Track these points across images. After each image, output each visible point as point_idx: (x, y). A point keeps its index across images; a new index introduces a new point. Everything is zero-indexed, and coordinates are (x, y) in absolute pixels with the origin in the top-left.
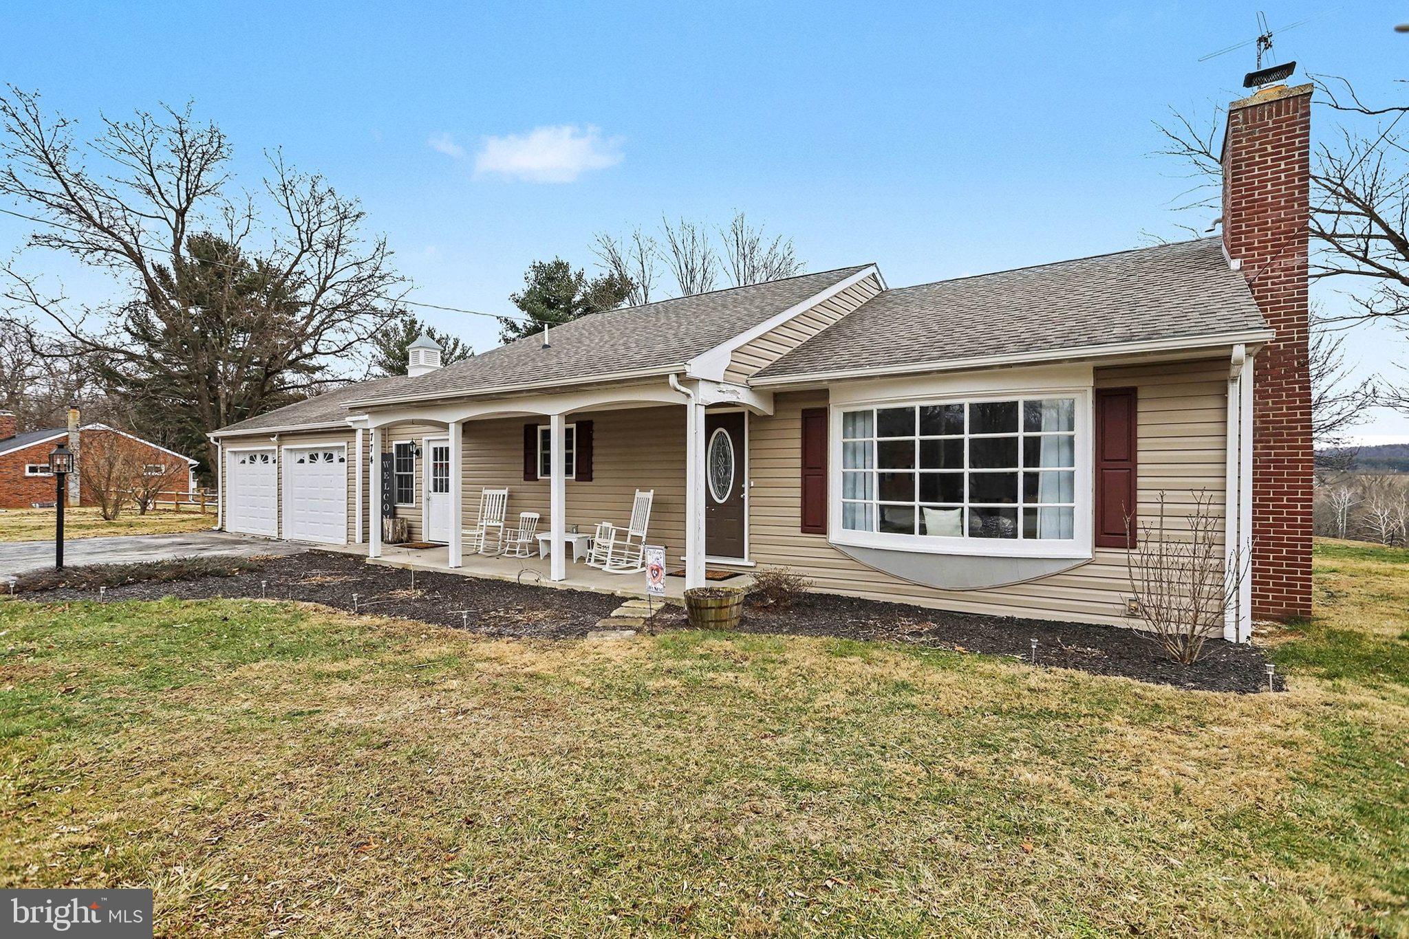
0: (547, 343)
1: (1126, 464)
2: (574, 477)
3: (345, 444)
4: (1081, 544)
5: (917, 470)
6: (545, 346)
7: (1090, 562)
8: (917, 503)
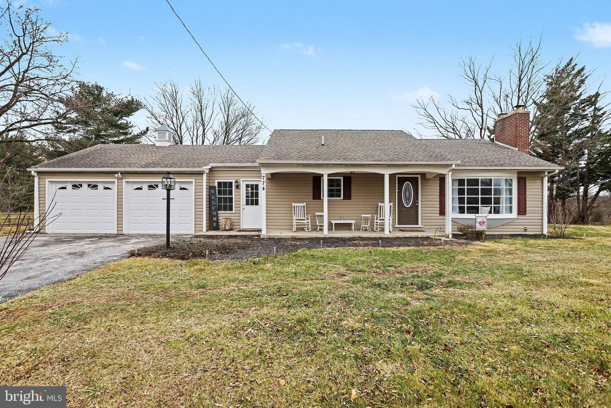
0: (323, 143)
1: (524, 195)
2: (342, 198)
3: (193, 180)
4: (514, 214)
5: (480, 196)
6: (323, 145)
7: (517, 219)
8: (480, 205)
